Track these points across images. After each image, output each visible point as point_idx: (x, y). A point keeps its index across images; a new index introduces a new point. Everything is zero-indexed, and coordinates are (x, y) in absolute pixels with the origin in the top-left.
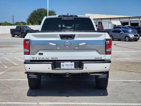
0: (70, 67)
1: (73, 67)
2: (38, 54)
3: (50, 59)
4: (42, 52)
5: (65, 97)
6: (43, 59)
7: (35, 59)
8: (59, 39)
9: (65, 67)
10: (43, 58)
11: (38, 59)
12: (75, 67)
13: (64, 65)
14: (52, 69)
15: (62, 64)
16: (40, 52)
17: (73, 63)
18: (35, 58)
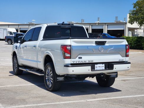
0: (101, 68)
1: (104, 68)
2: (78, 58)
3: (87, 62)
4: (81, 56)
5: (94, 95)
6: (82, 63)
7: (75, 63)
8: (94, 45)
9: (98, 68)
10: (82, 61)
11: (78, 63)
12: (105, 68)
13: (97, 67)
14: (92, 71)
15: (96, 65)
16: (79, 56)
17: (104, 65)
18: (75, 61)
